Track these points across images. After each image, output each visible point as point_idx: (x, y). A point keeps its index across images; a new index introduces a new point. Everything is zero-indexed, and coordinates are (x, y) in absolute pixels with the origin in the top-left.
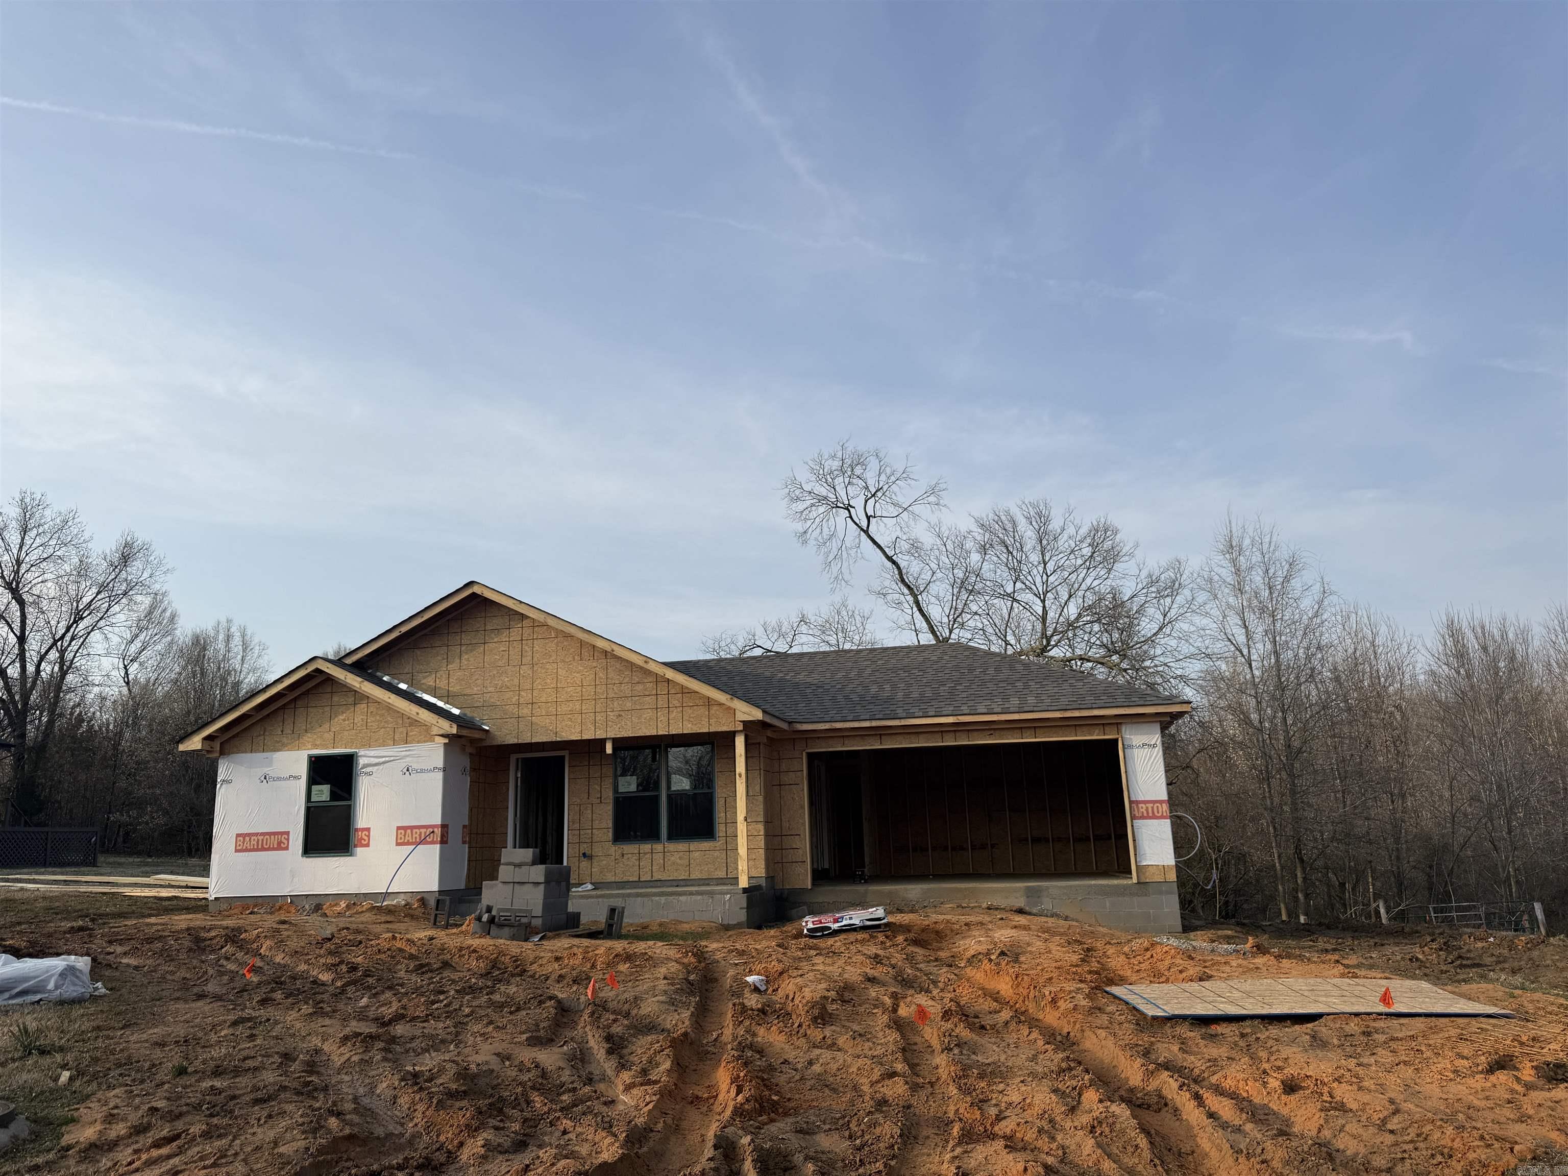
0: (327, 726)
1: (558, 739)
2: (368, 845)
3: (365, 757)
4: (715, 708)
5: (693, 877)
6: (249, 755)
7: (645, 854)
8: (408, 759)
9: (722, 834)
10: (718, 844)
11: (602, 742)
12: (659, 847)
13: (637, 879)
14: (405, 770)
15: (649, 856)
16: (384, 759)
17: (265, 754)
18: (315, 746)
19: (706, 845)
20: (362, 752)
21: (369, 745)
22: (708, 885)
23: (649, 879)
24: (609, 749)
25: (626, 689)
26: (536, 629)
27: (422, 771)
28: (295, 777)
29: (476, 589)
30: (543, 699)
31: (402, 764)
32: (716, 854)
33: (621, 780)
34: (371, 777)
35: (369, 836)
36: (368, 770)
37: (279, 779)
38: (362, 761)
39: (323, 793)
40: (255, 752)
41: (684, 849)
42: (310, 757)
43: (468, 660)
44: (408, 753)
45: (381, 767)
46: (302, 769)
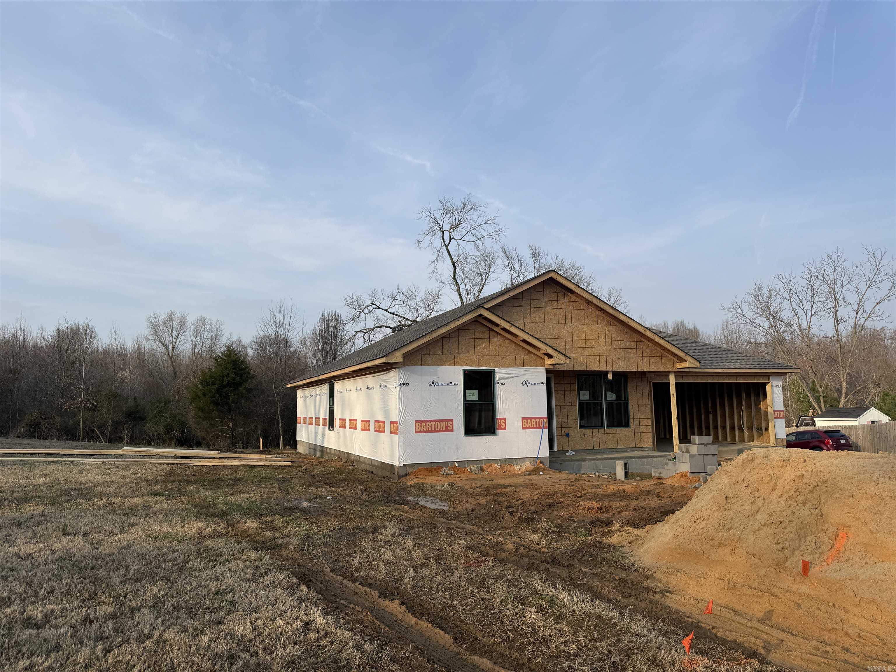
0: (472, 352)
1: (588, 369)
2: (505, 429)
3: (500, 374)
4: (664, 358)
5: (619, 447)
6: (419, 367)
7: (596, 434)
8: (525, 376)
9: (631, 424)
10: (630, 430)
11: (607, 373)
12: (602, 431)
13: (592, 448)
14: (524, 383)
15: (597, 435)
16: (511, 375)
17: (432, 367)
18: (467, 365)
19: (625, 430)
20: (497, 370)
21: (501, 366)
22: (626, 451)
23: (598, 448)
24: (610, 377)
25: (621, 344)
26: (573, 303)
27: (535, 384)
28: (454, 384)
29: (552, 275)
30: (579, 346)
31: (522, 379)
32: (630, 435)
33: (582, 393)
34: (503, 386)
35: (505, 423)
36: (502, 381)
37: (443, 384)
38: (497, 377)
39: (474, 395)
40: (424, 365)
41: (614, 432)
42: (464, 371)
43: (535, 317)
44: (526, 372)
45: (509, 380)
46: (460, 379)
